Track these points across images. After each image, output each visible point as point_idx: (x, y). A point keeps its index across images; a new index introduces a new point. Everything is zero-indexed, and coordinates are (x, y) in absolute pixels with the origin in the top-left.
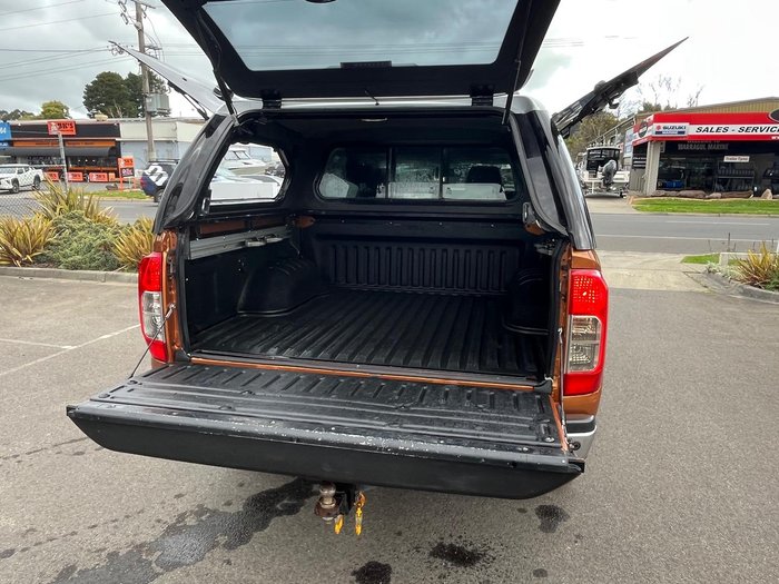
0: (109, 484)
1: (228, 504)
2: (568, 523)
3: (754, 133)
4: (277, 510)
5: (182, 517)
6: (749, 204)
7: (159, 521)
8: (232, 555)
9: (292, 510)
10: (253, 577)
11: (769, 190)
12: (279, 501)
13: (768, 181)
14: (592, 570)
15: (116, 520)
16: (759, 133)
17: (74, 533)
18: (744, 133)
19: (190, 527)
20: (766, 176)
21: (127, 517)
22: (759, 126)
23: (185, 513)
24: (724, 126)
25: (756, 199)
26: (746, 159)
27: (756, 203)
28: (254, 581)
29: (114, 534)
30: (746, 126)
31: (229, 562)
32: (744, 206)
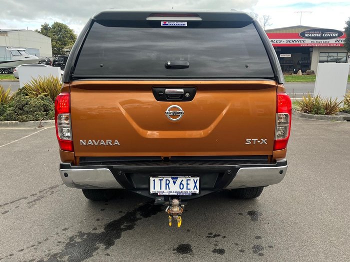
0: (20, 229)
1: (95, 229)
2: (262, 217)
3: (293, 43)
4: (122, 229)
5: (72, 239)
6: (292, 77)
7: (59, 242)
8: (108, 251)
9: (130, 228)
10: (124, 259)
11: (300, 71)
12: (122, 224)
13: (299, 66)
14: (279, 233)
15: (34, 245)
16: (295, 43)
17: (11, 255)
18: (288, 43)
19: (79, 242)
20: (298, 64)
21: (40, 243)
22: (295, 39)
23: (73, 237)
24: (280, 40)
25: (295, 75)
26: (289, 56)
27: (295, 77)
28: (125, 261)
29: (36, 252)
30: (289, 40)
31: (108, 255)
32: (290, 78)
